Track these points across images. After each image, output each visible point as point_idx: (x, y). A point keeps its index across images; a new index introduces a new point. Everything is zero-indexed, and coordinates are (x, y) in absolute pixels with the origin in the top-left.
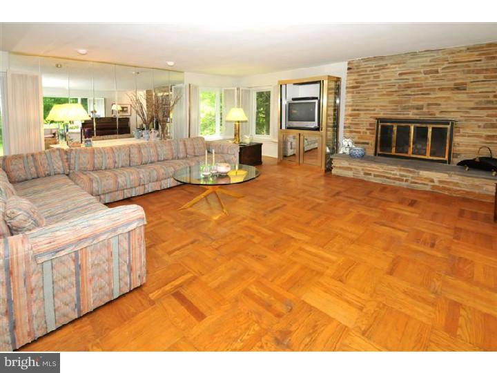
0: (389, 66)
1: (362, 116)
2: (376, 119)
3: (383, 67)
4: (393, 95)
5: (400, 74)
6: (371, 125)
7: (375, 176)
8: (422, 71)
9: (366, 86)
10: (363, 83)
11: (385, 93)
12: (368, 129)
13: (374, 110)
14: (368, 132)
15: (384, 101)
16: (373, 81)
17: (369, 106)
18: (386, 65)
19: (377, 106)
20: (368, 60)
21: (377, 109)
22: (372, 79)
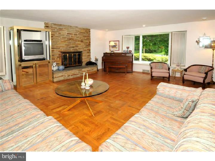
0: (63, 29)
1: (55, 51)
2: (61, 52)
3: (61, 29)
4: (65, 42)
5: (68, 34)
6: (59, 55)
7: (71, 75)
8: (73, 34)
9: (55, 37)
10: (54, 35)
11: (63, 41)
12: (58, 57)
13: (60, 48)
14: (58, 58)
15: (63, 44)
16: (58, 35)
17: (57, 47)
18: (62, 29)
19: (60, 47)
20: (55, 24)
21: (61, 48)
22: (58, 34)
